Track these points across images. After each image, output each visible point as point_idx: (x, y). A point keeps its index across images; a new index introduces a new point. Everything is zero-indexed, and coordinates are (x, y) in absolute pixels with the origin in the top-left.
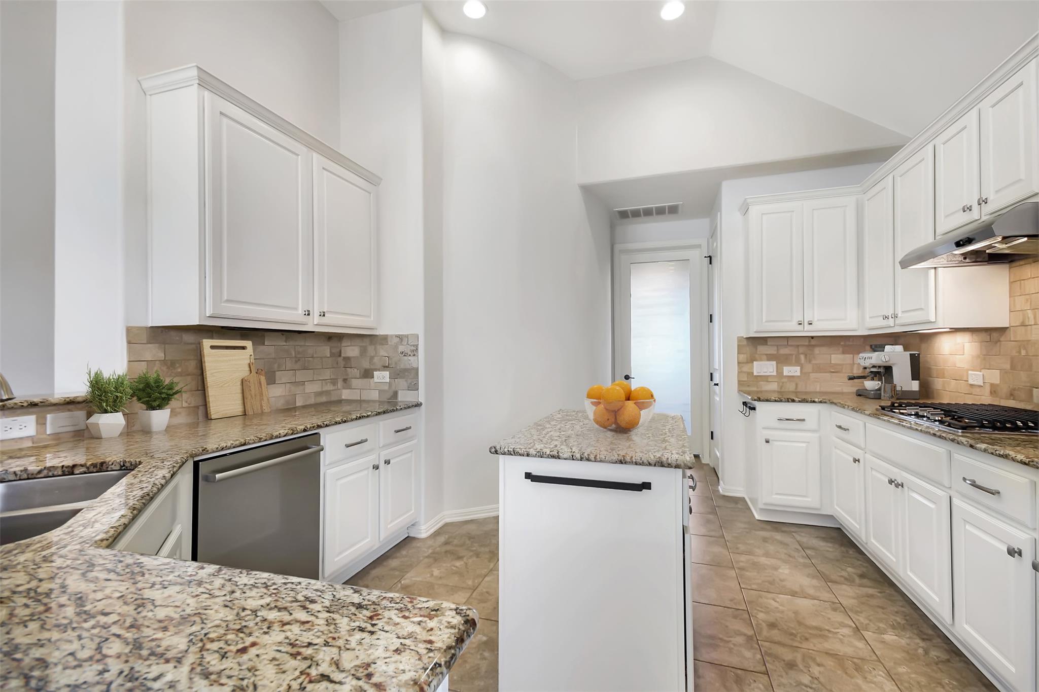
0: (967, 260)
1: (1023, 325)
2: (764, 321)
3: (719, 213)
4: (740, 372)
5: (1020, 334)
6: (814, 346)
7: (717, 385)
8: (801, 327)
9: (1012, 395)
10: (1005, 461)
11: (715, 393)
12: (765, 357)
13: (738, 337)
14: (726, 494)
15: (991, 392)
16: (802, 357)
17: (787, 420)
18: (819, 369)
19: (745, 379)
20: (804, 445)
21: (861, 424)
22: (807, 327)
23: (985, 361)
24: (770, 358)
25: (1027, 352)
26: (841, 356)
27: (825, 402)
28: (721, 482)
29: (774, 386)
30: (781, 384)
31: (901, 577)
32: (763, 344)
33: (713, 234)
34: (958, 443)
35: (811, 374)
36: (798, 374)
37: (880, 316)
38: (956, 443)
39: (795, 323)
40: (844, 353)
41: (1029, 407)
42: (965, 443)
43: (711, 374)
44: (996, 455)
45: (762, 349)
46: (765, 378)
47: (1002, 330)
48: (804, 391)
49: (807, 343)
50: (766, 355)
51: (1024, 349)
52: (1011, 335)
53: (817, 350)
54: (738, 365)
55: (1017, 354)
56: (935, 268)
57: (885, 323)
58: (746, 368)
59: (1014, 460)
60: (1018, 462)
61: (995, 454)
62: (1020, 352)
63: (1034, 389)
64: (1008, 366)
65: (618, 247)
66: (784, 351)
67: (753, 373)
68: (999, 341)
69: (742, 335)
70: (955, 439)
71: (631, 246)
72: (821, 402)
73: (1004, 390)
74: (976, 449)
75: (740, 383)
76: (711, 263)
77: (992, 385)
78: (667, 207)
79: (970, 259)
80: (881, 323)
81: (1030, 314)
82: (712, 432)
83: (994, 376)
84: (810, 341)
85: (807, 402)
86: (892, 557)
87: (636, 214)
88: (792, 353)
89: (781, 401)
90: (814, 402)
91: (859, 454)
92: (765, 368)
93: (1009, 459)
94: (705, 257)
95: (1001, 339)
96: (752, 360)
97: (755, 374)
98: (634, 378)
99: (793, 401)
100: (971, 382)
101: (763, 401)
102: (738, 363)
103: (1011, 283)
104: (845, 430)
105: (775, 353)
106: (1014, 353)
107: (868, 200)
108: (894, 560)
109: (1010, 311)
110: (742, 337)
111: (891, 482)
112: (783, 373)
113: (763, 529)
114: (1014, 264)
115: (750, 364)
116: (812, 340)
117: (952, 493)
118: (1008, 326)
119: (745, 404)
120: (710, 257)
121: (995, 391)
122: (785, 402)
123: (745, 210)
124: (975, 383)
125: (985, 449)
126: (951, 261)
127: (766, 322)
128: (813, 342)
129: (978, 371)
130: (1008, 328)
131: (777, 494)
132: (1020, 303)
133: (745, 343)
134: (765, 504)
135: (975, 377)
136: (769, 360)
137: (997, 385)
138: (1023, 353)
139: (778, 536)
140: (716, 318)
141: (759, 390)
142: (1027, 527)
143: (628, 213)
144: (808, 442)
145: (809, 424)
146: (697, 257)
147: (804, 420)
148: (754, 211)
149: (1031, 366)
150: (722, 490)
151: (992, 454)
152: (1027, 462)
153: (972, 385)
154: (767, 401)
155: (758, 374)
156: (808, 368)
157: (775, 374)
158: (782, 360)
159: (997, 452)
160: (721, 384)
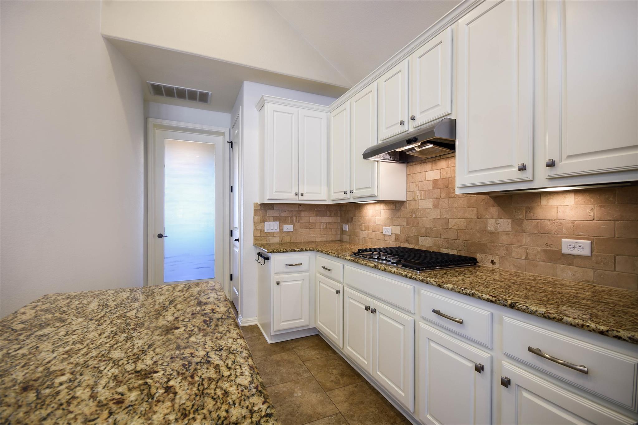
0: (391, 159)
1: (414, 200)
2: (274, 191)
3: (241, 106)
4: (255, 230)
5: (412, 205)
6: (301, 211)
7: (237, 240)
8: (296, 197)
9: (407, 241)
10: (471, 298)
11: (234, 245)
12: (272, 218)
13: (254, 203)
14: (245, 325)
15: (395, 239)
16: (294, 218)
17: (290, 265)
18: (304, 227)
19: (259, 235)
20: (301, 282)
21: (341, 265)
22: (300, 197)
23: (392, 220)
24: (275, 219)
25: (416, 215)
26: (315, 218)
27: (313, 250)
28: (240, 315)
29: (277, 240)
30: (282, 238)
31: (371, 375)
32: (271, 209)
33: (234, 124)
34: (427, 283)
35: (299, 230)
36: (292, 230)
37: (342, 192)
38: (425, 283)
39: (293, 194)
40: (316, 216)
41: (417, 248)
42: (434, 283)
43: (231, 231)
44: (463, 294)
45: (271, 213)
46: (272, 234)
47: (402, 203)
48: (296, 241)
49: (297, 209)
50: (273, 217)
51: (414, 214)
52: (407, 205)
53: (302, 214)
54: (254, 225)
55: (410, 217)
56: (378, 161)
57: (344, 196)
58: (259, 227)
59: (480, 298)
60: (484, 300)
61: (461, 292)
62: (412, 215)
63: (420, 237)
64: (405, 224)
65: (151, 121)
66: (284, 214)
67: (264, 230)
68: (400, 209)
69: (257, 202)
70: (425, 280)
71: (164, 122)
72: (311, 250)
73: (403, 238)
74: (443, 288)
75: (256, 238)
76: (232, 147)
77: (396, 235)
78: (198, 93)
79: (392, 158)
80: (343, 196)
81: (418, 193)
82: (231, 275)
83: (397, 230)
84: (299, 207)
85: (303, 251)
86: (364, 360)
87: (170, 93)
88: (289, 216)
89: (287, 252)
90: (307, 250)
91: (339, 287)
92: (271, 226)
93: (475, 297)
94: (228, 142)
95: (402, 208)
96: (263, 221)
97: (266, 231)
98: (167, 236)
99: (295, 251)
100: (384, 233)
101: (276, 252)
102: (254, 223)
103: (407, 175)
104: (329, 270)
105: (279, 215)
106: (409, 216)
107: (333, 117)
108: (366, 362)
109: (407, 192)
110: (258, 203)
111: (367, 308)
112: (283, 230)
113: (275, 352)
114: (409, 164)
115: (263, 224)
116: (300, 207)
117: (417, 318)
118: (405, 200)
119: (259, 254)
120: (232, 143)
121: (397, 238)
122: (290, 252)
123: (261, 106)
124: (387, 234)
125: (452, 288)
126: (385, 158)
127: (276, 192)
128: (301, 208)
129: (388, 227)
130: (405, 201)
131: (284, 322)
132: (413, 186)
133: (259, 208)
134: (276, 331)
135: (387, 230)
136: (274, 221)
137: (399, 235)
138: (414, 216)
139: (285, 356)
140: (236, 189)
141: (268, 242)
142: (486, 347)
143: (161, 87)
144: (303, 280)
145: (304, 267)
146: (221, 142)
147: (301, 264)
148: (268, 107)
149: (418, 223)
150: (241, 322)
151: (459, 292)
152: (494, 301)
153: (384, 235)
154: (279, 252)
155: (267, 231)
156: (298, 226)
157: (278, 230)
158: (282, 221)
159: (464, 291)
160: (241, 240)
